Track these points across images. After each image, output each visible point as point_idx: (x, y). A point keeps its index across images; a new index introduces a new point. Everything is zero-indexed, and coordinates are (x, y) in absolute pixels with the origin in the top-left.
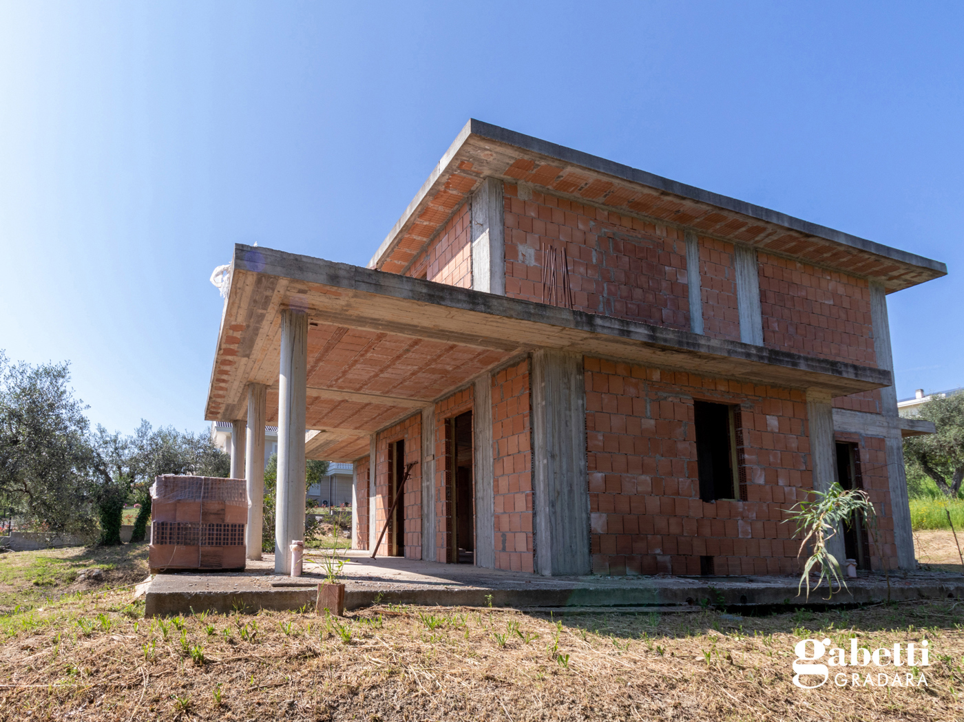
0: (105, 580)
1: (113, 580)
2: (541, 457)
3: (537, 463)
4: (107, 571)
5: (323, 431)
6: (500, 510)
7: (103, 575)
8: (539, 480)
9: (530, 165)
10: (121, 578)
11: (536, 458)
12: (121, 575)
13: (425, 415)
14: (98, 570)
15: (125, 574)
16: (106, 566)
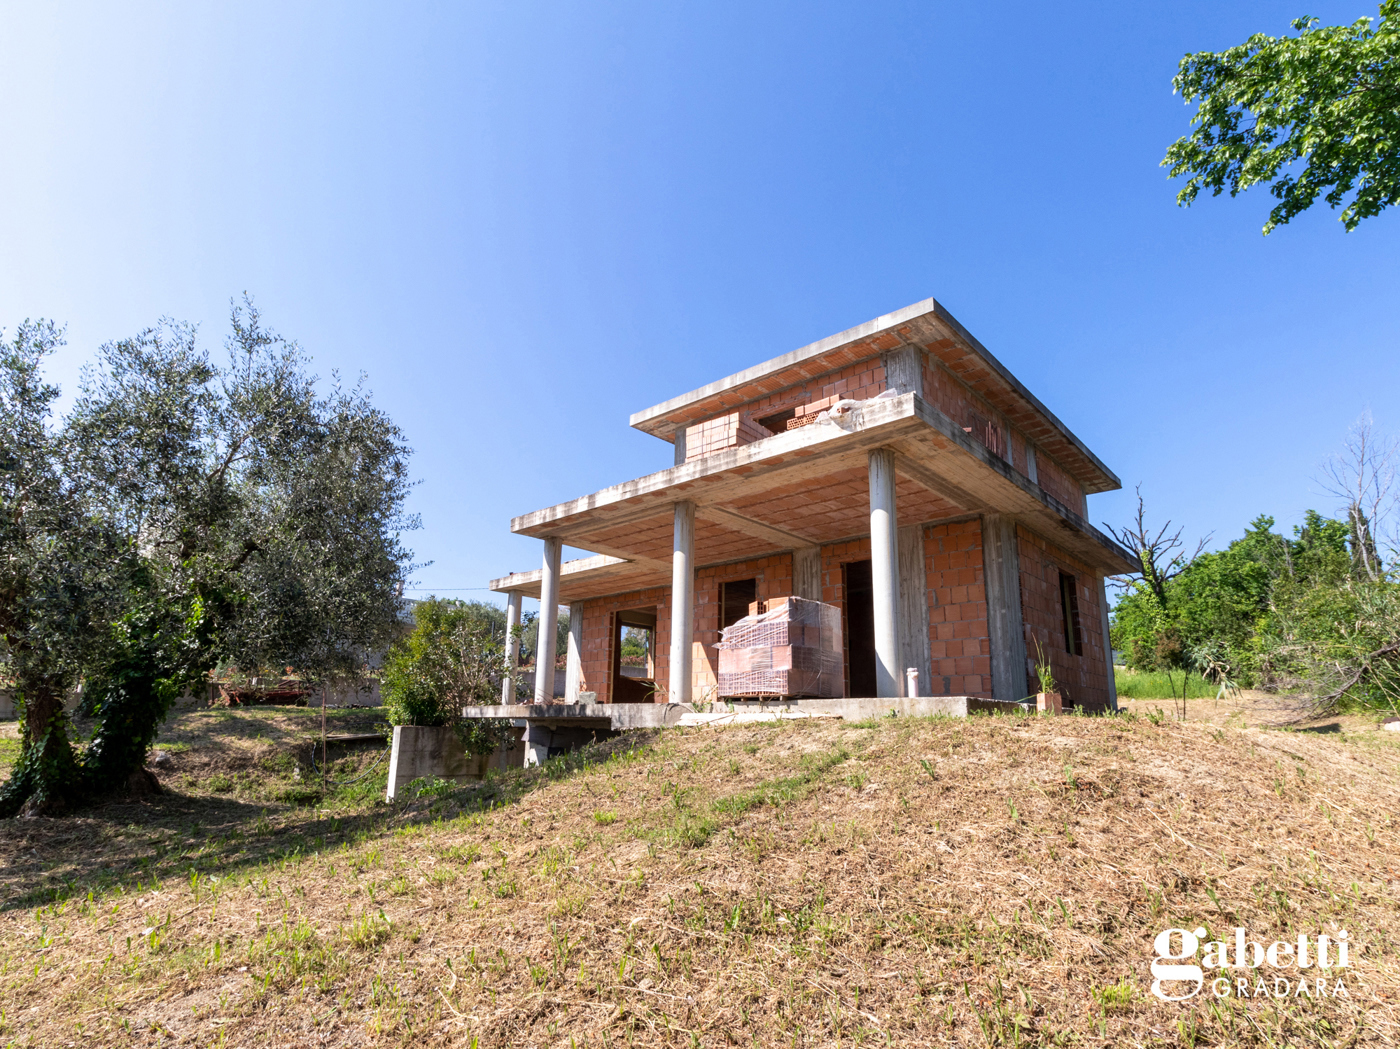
0: (178, 769)
1: (193, 768)
2: (998, 608)
3: (992, 612)
4: (177, 754)
5: (630, 561)
6: (940, 655)
7: (173, 760)
8: (995, 627)
9: (952, 344)
10: (207, 764)
11: (991, 608)
12: (206, 760)
13: (799, 556)
14: (163, 753)
15: (212, 758)
16: (174, 747)
